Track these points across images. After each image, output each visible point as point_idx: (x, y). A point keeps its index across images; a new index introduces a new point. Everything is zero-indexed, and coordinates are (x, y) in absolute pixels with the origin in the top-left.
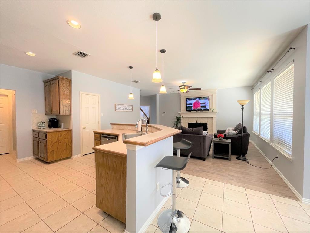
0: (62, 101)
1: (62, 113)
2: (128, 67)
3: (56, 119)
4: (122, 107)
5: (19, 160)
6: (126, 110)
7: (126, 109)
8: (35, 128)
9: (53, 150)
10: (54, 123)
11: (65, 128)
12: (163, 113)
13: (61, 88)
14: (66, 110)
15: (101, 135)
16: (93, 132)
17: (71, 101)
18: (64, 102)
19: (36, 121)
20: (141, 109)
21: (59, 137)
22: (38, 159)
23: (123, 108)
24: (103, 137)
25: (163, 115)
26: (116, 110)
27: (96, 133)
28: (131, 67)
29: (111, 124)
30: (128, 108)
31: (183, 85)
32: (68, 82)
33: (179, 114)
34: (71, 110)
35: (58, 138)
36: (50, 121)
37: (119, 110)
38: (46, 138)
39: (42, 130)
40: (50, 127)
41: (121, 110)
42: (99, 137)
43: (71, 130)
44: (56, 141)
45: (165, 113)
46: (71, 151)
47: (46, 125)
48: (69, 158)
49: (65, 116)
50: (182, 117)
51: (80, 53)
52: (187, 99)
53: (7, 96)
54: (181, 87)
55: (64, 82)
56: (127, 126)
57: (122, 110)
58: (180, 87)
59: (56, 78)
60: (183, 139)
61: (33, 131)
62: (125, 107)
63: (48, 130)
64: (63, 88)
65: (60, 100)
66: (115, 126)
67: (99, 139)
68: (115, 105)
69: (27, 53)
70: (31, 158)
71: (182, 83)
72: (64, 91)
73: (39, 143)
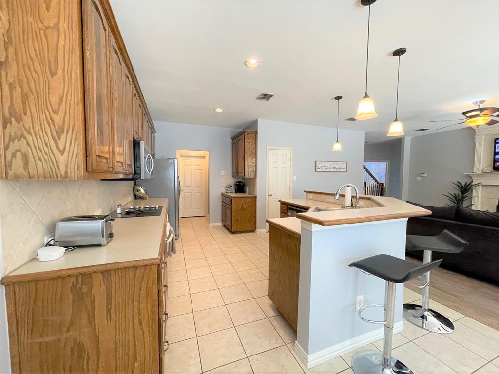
0: (247, 160)
1: (246, 176)
2: (333, 99)
3: (242, 182)
4: (328, 165)
5: (211, 225)
6: (335, 170)
7: (334, 168)
8: (224, 191)
9: (237, 219)
10: (240, 187)
11: (250, 194)
12: (420, 176)
13: (246, 144)
14: (250, 171)
15: (288, 207)
16: (279, 201)
17: (256, 160)
18: (249, 162)
19: (224, 185)
20: (365, 168)
21: (244, 204)
22: (225, 226)
23: (329, 167)
24: (290, 209)
25: (419, 179)
26: (317, 170)
27: (282, 203)
28: (338, 98)
29: (305, 192)
30: (338, 166)
31: (477, 107)
32: (254, 136)
33: (469, 177)
34: (256, 172)
35: (242, 206)
36: (236, 184)
37: (323, 171)
38: (231, 204)
39: (229, 194)
40: (236, 192)
41: (325, 170)
42: (285, 208)
43: (256, 197)
44: (240, 208)
45: (426, 175)
46: (255, 223)
47: (233, 188)
48: (253, 231)
49: (250, 179)
50: (478, 185)
51: (264, 95)
52: (495, 140)
53: (205, 157)
54: (468, 115)
55: (249, 136)
56: (328, 196)
57: (328, 170)
58: (464, 114)
59: (242, 133)
60: (445, 231)
61: (222, 195)
62: (332, 166)
63: (234, 195)
64: (248, 145)
65: (246, 158)
66: (311, 196)
67: (286, 212)
68: (316, 162)
69: (216, 110)
70: (220, 224)
71: (475, 103)
72: (250, 148)
73: (226, 208)
